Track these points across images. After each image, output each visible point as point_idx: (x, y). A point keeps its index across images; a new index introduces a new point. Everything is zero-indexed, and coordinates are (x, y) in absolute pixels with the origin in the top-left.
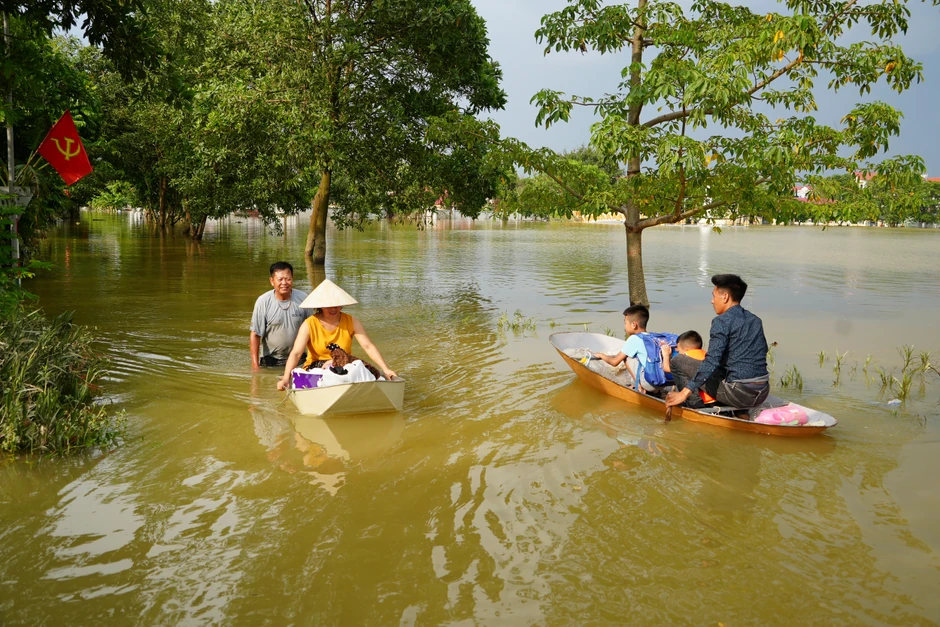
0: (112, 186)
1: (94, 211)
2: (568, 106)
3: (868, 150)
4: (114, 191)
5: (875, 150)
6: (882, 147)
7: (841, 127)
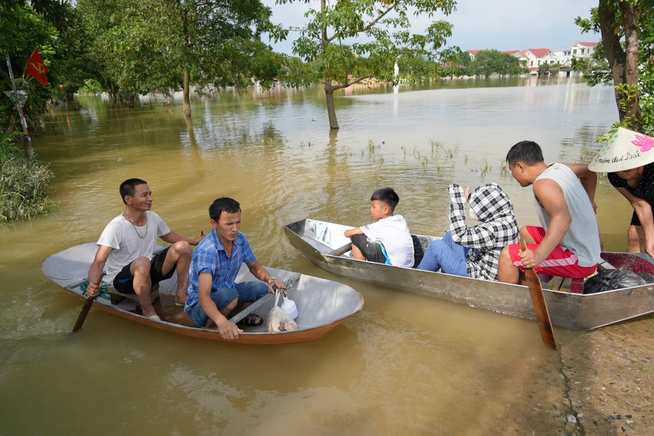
0: (87, 82)
1: (81, 95)
2: (287, 32)
3: (437, 45)
4: (90, 85)
5: (440, 45)
6: (444, 43)
7: (425, 34)
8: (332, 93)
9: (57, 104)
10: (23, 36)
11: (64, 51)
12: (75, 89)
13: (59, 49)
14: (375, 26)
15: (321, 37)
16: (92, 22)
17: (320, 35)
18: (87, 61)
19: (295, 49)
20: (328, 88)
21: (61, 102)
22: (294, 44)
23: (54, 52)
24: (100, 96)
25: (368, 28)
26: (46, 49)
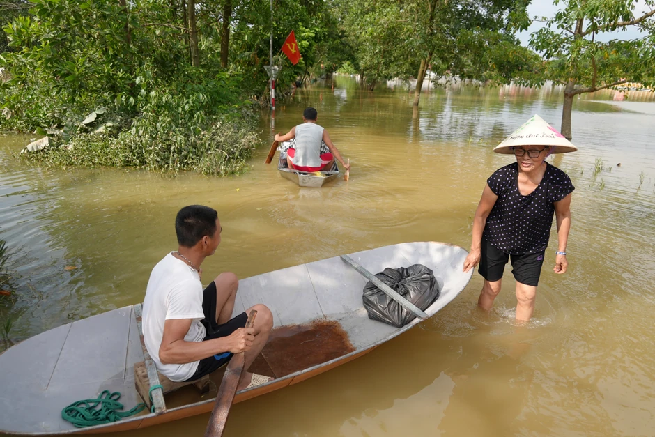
0: (345, 64)
1: (339, 75)
8: (572, 96)
9: (315, 81)
10: (288, 19)
11: (324, 34)
12: (335, 69)
13: (319, 32)
14: (652, 18)
15: (573, 30)
16: (354, 8)
17: (574, 27)
18: (345, 45)
19: (532, 43)
20: (569, 90)
21: (319, 80)
22: (533, 36)
23: (313, 35)
24: (354, 77)
25: (642, 20)
26: (309, 32)
